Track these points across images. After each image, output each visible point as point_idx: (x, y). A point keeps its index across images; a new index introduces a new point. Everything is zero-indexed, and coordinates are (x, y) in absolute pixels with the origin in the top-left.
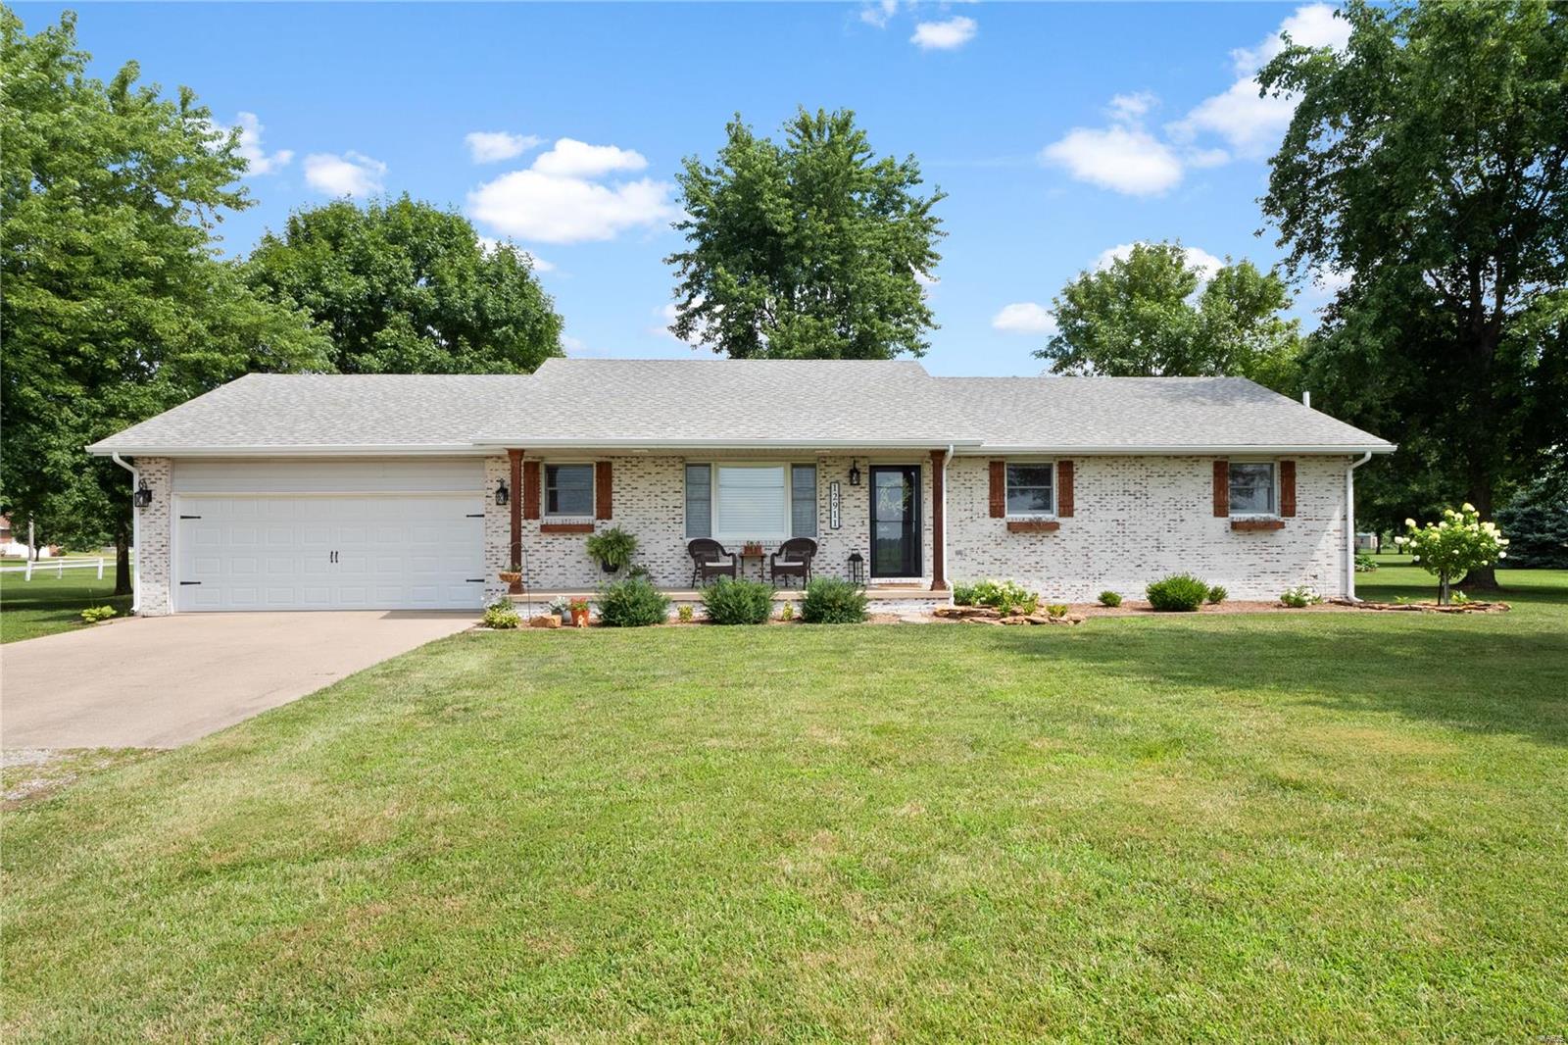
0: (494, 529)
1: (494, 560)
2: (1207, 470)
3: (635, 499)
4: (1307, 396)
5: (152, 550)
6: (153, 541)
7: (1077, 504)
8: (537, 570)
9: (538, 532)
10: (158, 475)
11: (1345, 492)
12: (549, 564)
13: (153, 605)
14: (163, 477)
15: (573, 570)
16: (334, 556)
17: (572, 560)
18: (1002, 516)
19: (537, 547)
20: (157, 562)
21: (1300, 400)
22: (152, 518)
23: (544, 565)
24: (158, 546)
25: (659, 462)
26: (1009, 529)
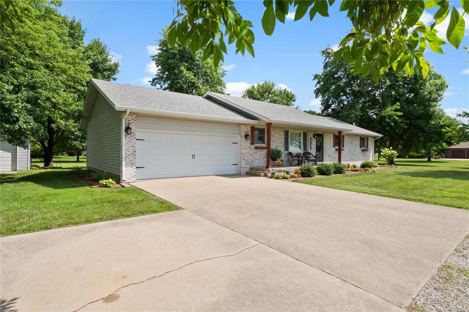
0: (243, 147)
1: (243, 158)
2: (359, 138)
3: (275, 140)
4: (354, 123)
5: (129, 153)
6: (130, 150)
7: (345, 145)
8: (253, 161)
9: (254, 149)
10: (132, 121)
11: (373, 144)
12: (256, 159)
13: (130, 178)
14: (135, 122)
15: (262, 161)
16: (194, 156)
17: (261, 157)
18: (335, 147)
19: (253, 154)
20: (132, 159)
21: (353, 124)
22: (130, 139)
23: (255, 159)
24: (132, 152)
25: (280, 129)
26: (336, 150)
